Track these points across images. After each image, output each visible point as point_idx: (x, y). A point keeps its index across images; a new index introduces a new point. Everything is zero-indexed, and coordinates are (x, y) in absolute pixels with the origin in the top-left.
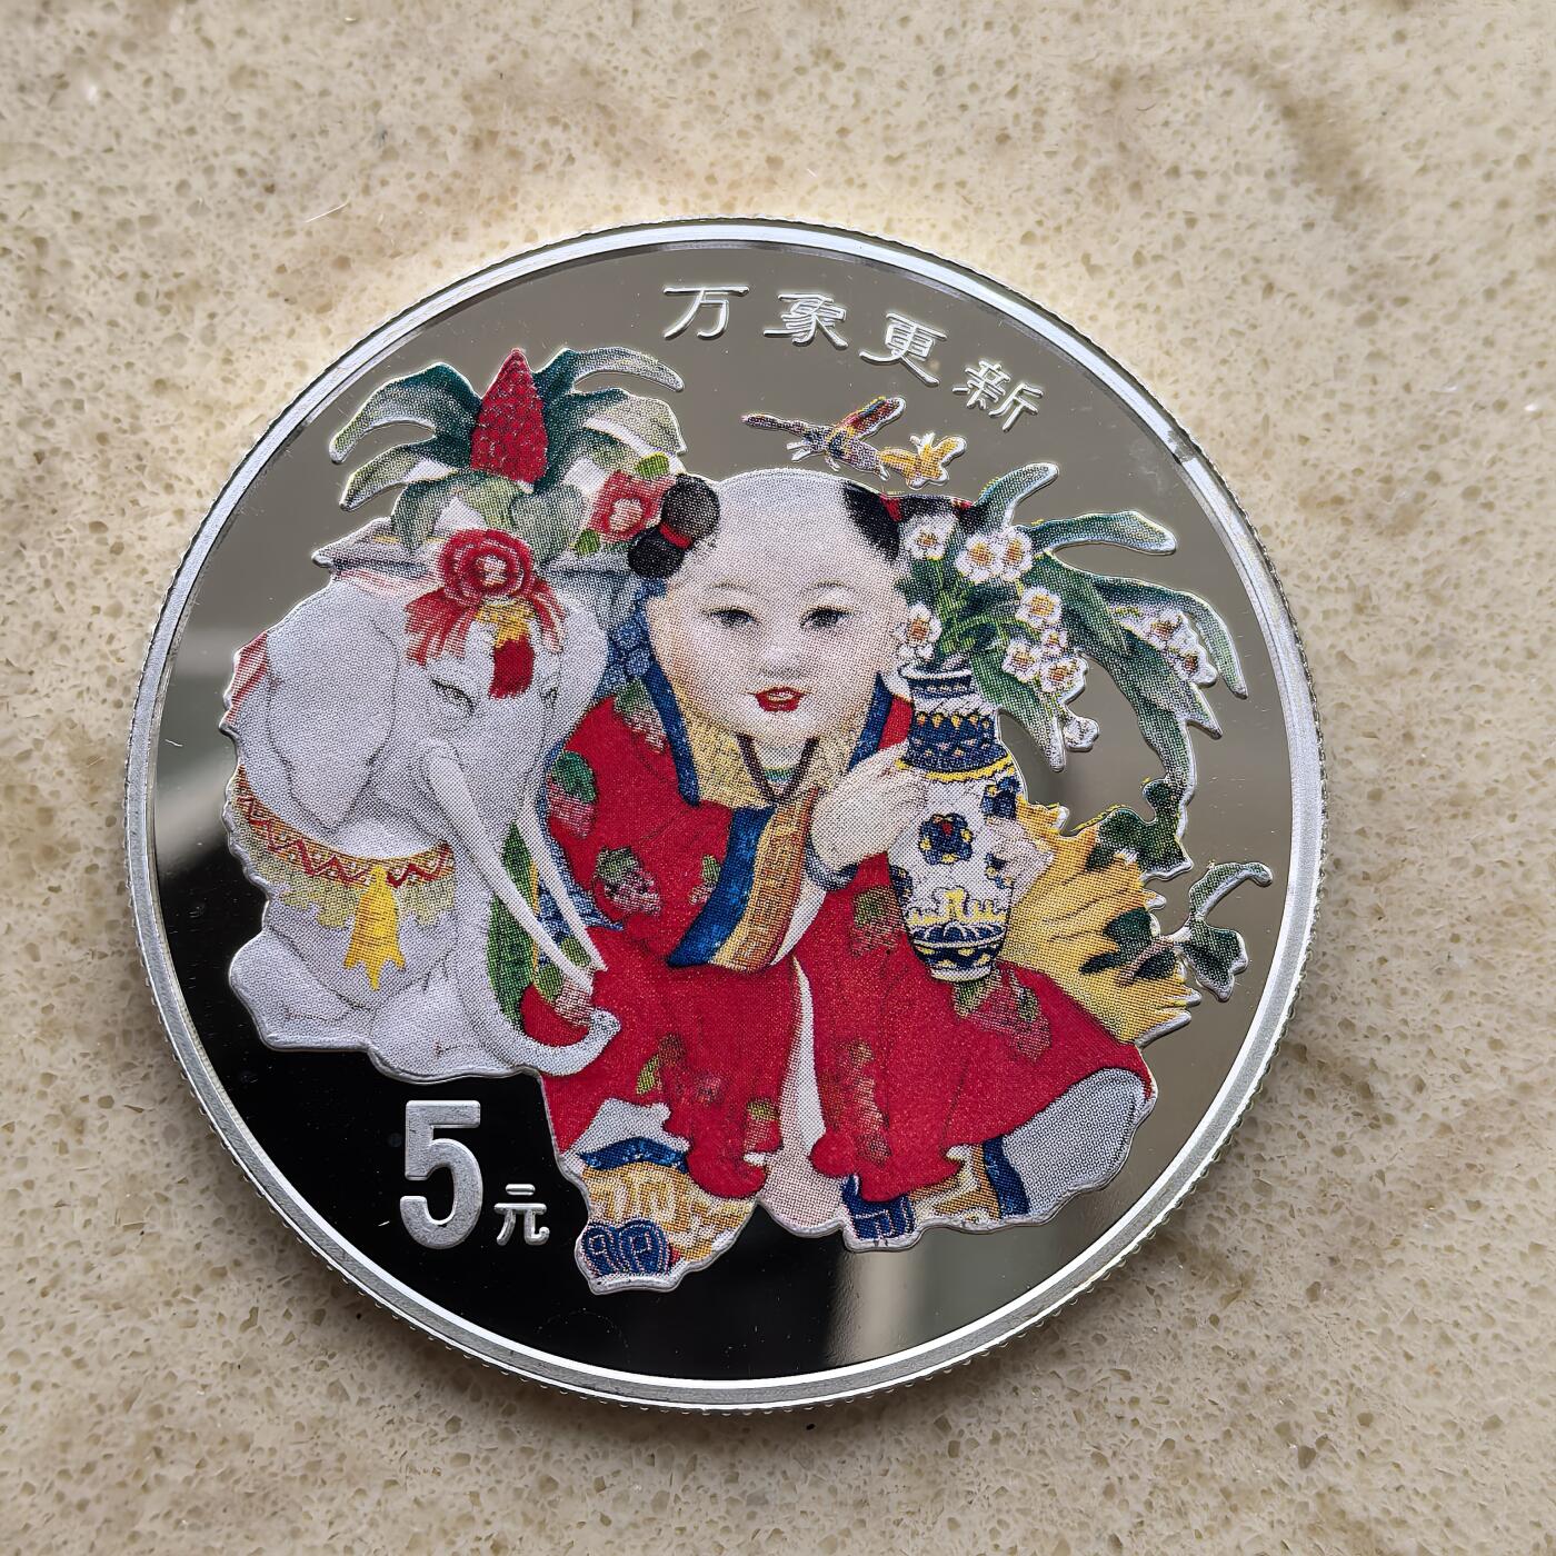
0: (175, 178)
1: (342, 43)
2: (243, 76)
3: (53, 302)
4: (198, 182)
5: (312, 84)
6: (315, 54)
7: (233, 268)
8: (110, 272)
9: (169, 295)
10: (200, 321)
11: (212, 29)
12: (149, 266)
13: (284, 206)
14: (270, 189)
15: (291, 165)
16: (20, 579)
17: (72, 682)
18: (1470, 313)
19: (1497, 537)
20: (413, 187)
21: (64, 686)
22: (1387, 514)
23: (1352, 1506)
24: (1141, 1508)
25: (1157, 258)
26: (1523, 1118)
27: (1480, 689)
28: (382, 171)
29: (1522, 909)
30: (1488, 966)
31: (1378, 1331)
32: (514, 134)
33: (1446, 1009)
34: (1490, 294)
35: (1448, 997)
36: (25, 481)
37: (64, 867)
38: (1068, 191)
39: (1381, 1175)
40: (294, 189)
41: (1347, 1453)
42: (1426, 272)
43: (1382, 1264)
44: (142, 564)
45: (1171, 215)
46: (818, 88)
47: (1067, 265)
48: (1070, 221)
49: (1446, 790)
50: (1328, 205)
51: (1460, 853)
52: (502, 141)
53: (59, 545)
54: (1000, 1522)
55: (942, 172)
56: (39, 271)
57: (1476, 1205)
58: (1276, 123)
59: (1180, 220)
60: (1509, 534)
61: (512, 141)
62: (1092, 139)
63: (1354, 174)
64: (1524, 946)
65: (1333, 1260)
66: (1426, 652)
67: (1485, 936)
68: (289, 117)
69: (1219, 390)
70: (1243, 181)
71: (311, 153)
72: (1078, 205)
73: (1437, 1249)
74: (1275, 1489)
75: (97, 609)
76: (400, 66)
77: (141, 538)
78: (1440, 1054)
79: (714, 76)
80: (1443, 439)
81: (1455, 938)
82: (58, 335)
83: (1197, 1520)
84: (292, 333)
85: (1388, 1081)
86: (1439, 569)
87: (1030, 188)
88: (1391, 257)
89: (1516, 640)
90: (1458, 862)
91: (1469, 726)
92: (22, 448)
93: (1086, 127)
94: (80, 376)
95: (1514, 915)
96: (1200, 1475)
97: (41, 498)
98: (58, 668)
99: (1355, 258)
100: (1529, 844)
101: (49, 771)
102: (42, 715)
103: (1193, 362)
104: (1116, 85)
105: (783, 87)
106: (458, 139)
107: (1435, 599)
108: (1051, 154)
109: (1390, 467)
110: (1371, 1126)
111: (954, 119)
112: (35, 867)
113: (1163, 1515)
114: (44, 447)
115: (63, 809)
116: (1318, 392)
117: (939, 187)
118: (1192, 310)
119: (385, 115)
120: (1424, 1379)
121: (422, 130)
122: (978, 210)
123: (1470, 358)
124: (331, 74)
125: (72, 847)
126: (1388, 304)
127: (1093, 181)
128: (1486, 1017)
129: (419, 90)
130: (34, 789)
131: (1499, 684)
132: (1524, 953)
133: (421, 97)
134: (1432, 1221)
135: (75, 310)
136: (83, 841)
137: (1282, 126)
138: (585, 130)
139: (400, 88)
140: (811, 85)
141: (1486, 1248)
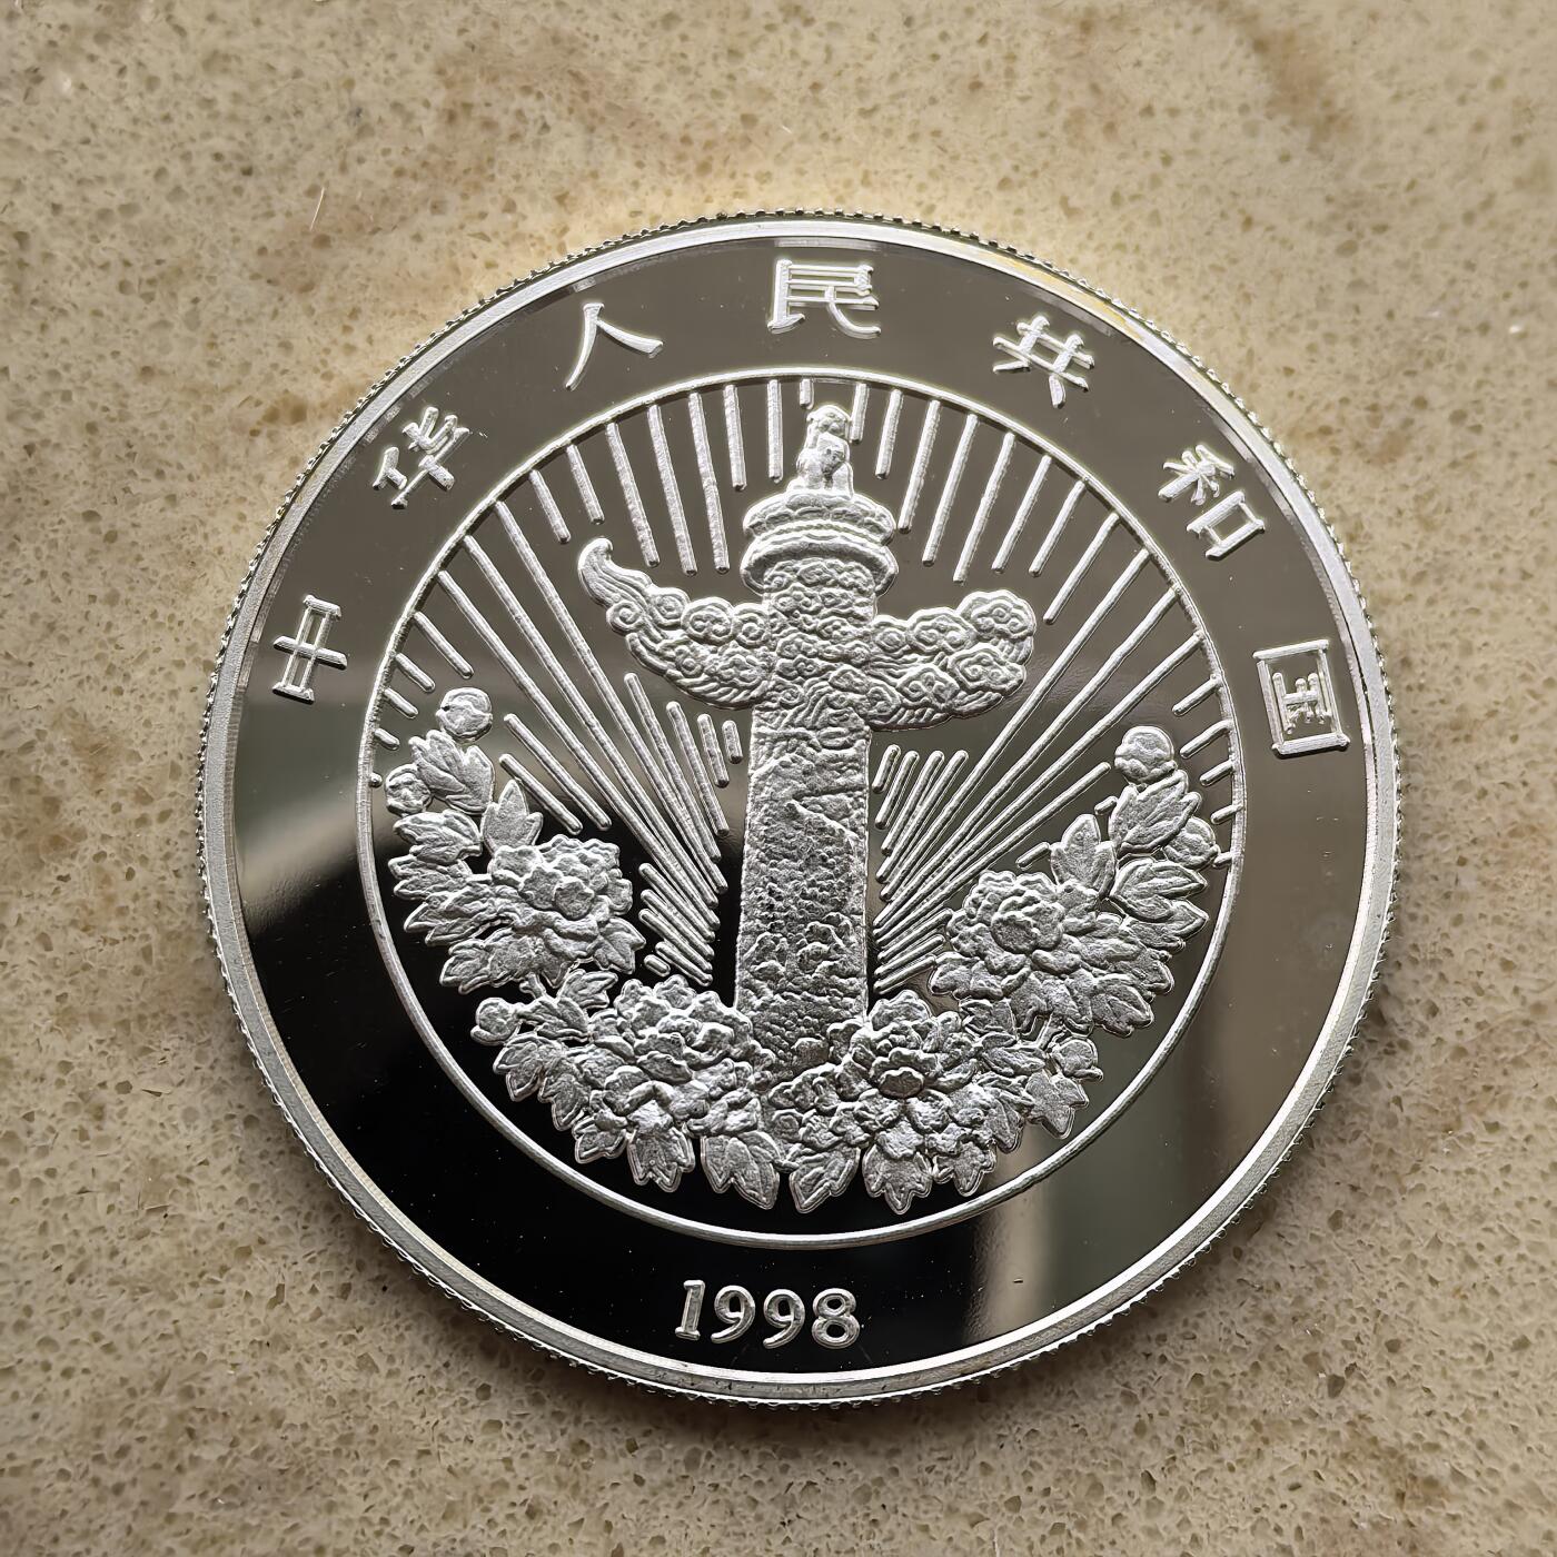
0: (154, 165)
1: (312, 23)
2: (215, 61)
3: (36, 295)
4: (176, 170)
5: (284, 65)
6: (286, 35)
7: (214, 251)
8: (92, 263)
9: (151, 282)
10: (184, 305)
11: (183, 16)
12: (130, 255)
13: (261, 188)
14: (248, 172)
15: (269, 147)
16: (16, 572)
17: (72, 671)
18: (1450, 237)
19: (1486, 460)
20: (389, 163)
21: (65, 676)
22: (1375, 441)
23: (1384, 1432)
24: (1171, 1444)
25: (1134, 198)
26: (1537, 1037)
27: (1477, 611)
28: (358, 148)
29: (1530, 829)
30: (1496, 887)
31: (1402, 1256)
32: (488, 105)
33: (1455, 932)
34: (1469, 217)
35: (1458, 921)
36: (17, 473)
37: (73, 856)
38: (1042, 135)
39: (1398, 1101)
40: (272, 171)
41: (1375, 1381)
42: (1405, 198)
43: (1403, 1190)
44: (137, 551)
45: (1147, 154)
46: (789, 44)
47: (1045, 210)
48: (1046, 165)
49: (1445, 715)
50: (1302, 136)
51: (1462, 776)
52: (476, 113)
53: (52, 536)
54: (1032, 1464)
55: (917, 122)
56: (22, 264)
57: (1493, 1127)
58: (1247, 56)
59: (1155, 161)
60: (1498, 456)
61: (486, 112)
62: (1063, 81)
63: (1327, 104)
64: (1532, 866)
65: (1354, 1188)
66: (1420, 577)
67: (1491, 858)
68: (263, 100)
69: (1202, 326)
70: (1218, 116)
71: (286, 133)
72: (1053, 149)
73: (1457, 1173)
74: (1306, 1420)
75: (93, 598)
76: (372, 43)
77: (134, 525)
78: (1452, 977)
79: (684, 38)
80: (1429, 365)
81: (1462, 862)
82: (44, 327)
83: (1228, 1454)
84: (275, 313)
85: (1402, 1008)
86: (1431, 494)
87: (1004, 134)
88: (1368, 186)
89: (1510, 561)
90: (1461, 786)
91: (1467, 649)
92: (13, 441)
93: (1059, 71)
94: (67, 367)
95: (1521, 835)
96: (1230, 1409)
97: (33, 490)
98: (58, 658)
99: (1333, 188)
100: (1532, 764)
101: (52, 760)
102: (44, 705)
103: (1176, 299)
104: (1086, 27)
105: (755, 44)
106: (433, 114)
107: (1427, 524)
108: (1024, 99)
109: (1376, 394)
110: (1386, 1052)
111: (926, 70)
112: (43, 857)
113: (1195, 1450)
114: (34, 439)
115: (68, 799)
116: (1302, 324)
117: (914, 137)
118: (1171, 248)
119: (359, 93)
120: (1449, 1303)
121: (396, 106)
122: (955, 158)
123: (1453, 282)
124: (303, 54)
125: (80, 835)
126: (1368, 233)
127: (1066, 126)
128: (1497, 939)
129: (390, 65)
130: (38, 780)
131: (1495, 605)
132: (1532, 873)
133: (393, 72)
134: (1452, 1145)
135: (59, 302)
136: (90, 829)
137: (1254, 59)
138: (559, 98)
139: (373, 65)
140: (781, 43)
141: (1507, 1169)
